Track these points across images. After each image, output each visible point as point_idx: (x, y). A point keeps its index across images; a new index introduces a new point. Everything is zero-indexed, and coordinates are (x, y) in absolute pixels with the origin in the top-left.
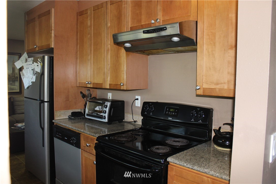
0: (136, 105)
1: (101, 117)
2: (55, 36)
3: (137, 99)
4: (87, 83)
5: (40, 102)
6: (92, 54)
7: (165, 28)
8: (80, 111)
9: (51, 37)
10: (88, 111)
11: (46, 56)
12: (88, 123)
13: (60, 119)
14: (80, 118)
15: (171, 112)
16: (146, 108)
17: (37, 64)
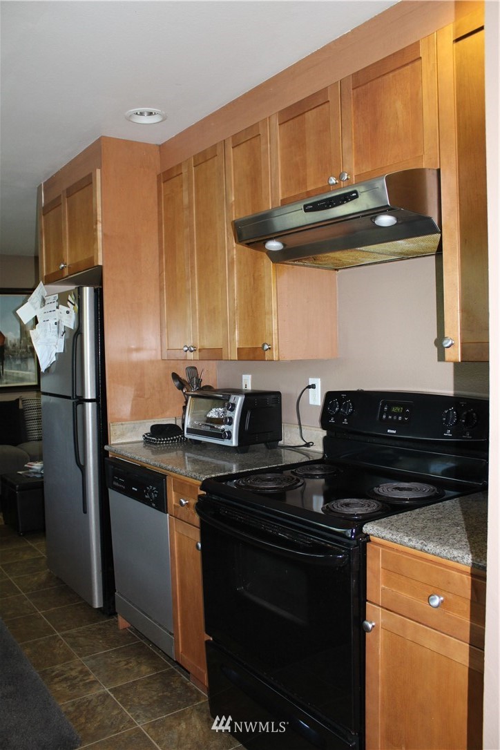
0: (311, 402)
1: (221, 435)
2: (104, 235)
3: (313, 386)
4: (186, 349)
5: (73, 403)
6: (196, 276)
7: (353, 195)
8: (174, 423)
9: (95, 239)
10: (192, 422)
11: (84, 288)
12: (191, 453)
13: (122, 444)
14: (172, 440)
15: (393, 414)
16: (333, 408)
17: (66, 309)
